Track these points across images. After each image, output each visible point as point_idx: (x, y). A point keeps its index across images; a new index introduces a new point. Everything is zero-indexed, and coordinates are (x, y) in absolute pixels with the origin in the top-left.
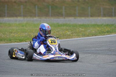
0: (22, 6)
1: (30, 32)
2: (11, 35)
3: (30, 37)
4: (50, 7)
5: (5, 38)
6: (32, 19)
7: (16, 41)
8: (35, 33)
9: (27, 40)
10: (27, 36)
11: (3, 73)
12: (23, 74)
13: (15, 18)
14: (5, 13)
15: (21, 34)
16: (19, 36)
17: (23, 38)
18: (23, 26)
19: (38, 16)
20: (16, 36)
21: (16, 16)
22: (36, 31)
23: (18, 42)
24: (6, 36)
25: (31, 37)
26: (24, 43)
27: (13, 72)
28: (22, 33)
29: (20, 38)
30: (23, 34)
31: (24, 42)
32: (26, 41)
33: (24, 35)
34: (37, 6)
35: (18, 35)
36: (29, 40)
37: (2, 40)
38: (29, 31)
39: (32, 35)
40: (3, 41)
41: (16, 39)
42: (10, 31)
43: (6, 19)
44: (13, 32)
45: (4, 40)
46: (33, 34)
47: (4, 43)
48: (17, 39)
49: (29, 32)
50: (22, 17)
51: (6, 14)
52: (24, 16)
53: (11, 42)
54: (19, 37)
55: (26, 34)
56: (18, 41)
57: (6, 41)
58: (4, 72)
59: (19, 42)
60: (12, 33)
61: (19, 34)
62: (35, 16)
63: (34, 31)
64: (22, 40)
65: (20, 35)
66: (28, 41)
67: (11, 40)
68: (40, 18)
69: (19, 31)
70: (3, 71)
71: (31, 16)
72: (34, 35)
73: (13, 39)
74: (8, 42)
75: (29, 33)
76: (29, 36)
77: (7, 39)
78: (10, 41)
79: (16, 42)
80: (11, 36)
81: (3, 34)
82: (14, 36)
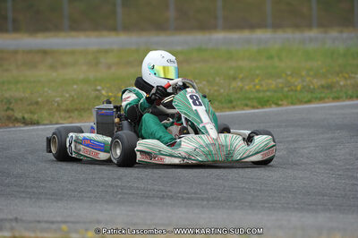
1: (291, 75)
2: (234, 85)
3: (292, 90)
5: (216, 94)
6: (298, 35)
7: (249, 103)
8: (308, 79)
9: (282, 100)
10: (282, 88)
11: (205, 202)
12: (266, 205)
13: (246, 34)
14: (216, 18)
15: (262, 82)
16: (257, 87)
17: (268, 94)
18: (270, 57)
19: (320, 25)
20: (247, 87)
21: (252, 27)
22: (311, 73)
23: (254, 107)
24: (216, 88)
25: (296, 91)
26: (274, 109)
27: (235, 201)
28: (266, 81)
29: (261, 95)
30: (270, 81)
31: (273, 106)
32: (280, 103)
33: (273, 83)
35: (255, 85)
36: (289, 99)
38: (289, 73)
39: (296, 86)
41: (250, 99)
42: (232, 72)
43: (219, 36)
44: (241, 76)
46: (300, 80)
48: (252, 96)
49: (288, 76)
50: (270, 30)
51: (220, 22)
52: (276, 26)
53: (234, 108)
54: (258, 91)
55: (280, 80)
56: (255, 104)
57: (217, 103)
58: (208, 200)
59: (258, 108)
60: (234, 79)
61: (257, 81)
62: (310, 26)
63: (304, 73)
64: (268, 101)
65: (261, 85)
66: (285, 102)
67: (231, 102)
68: (325, 32)
69: (258, 72)
70: (205, 196)
71: (297, 26)
72: (305, 84)
73: (239, 98)
74: (223, 108)
75: (289, 78)
76: (286, 89)
77: (219, 98)
78: (230, 105)
79: (247, 105)
80: (232, 87)
81: (208, 81)
82: (241, 89)
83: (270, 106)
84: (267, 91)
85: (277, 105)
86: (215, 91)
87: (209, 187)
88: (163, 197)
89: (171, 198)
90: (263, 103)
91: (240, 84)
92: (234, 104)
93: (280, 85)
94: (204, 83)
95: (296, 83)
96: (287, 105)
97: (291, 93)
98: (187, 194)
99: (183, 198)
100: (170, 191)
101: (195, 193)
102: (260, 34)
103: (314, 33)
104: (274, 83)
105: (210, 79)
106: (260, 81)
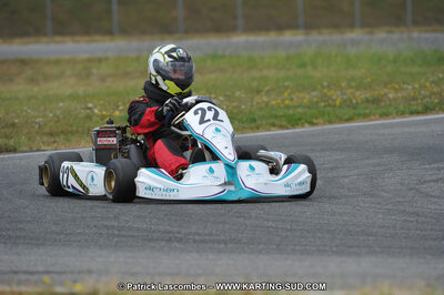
1: (328, 86)
2: (257, 99)
3: (329, 105)
5: (235, 111)
6: (336, 37)
7: (277, 122)
8: (350, 91)
9: (317, 118)
10: (317, 102)
11: (223, 246)
12: (298, 248)
13: (272, 37)
14: (235, 17)
15: (293, 96)
16: (287, 102)
17: (300, 110)
18: (303, 65)
19: (364, 25)
20: (274, 103)
21: (280, 28)
22: (353, 84)
23: (282, 127)
24: (235, 104)
25: (335, 106)
26: (308, 129)
27: (259, 244)
28: (297, 94)
29: (291, 112)
30: (302, 95)
31: (306, 125)
32: (315, 121)
33: (306, 98)
35: (283, 100)
36: (326, 117)
38: (325, 84)
39: (334, 100)
41: (276, 117)
42: (255, 84)
43: (239, 39)
44: (267, 88)
46: (339, 93)
48: (280, 114)
49: (324, 87)
50: (302, 31)
51: (240, 22)
52: (309, 27)
53: (257, 128)
54: (287, 107)
55: (314, 93)
56: (284, 123)
58: (226, 243)
59: (288, 128)
60: (259, 92)
61: (286, 94)
62: (352, 26)
63: (343, 85)
64: (300, 119)
65: (292, 99)
66: (321, 121)
67: (254, 120)
68: (371, 33)
69: (286, 84)
70: (222, 237)
71: (336, 27)
72: (345, 97)
73: (264, 116)
74: (244, 128)
75: (325, 91)
76: (323, 104)
77: (240, 117)
78: (253, 125)
79: (274, 125)
80: (255, 102)
81: (225, 96)
82: (267, 104)
83: (303, 126)
84: (299, 106)
85: (312, 124)
87: (227, 226)
88: (170, 240)
89: (180, 240)
90: (294, 122)
91: (265, 99)
92: (259, 122)
93: (315, 99)
94: (221, 98)
95: (334, 97)
96: (323, 124)
97: (328, 109)
98: (198, 234)
99: (195, 241)
100: (179, 233)
101: (210, 235)
102: (288, 36)
103: (356, 34)
104: (308, 97)
105: (228, 93)
106: (289, 94)
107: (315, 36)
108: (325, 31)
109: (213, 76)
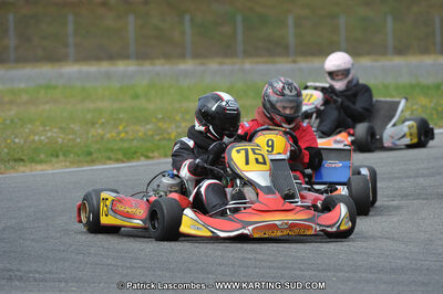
0: (131, 18)
1: (163, 118)
2: (93, 132)
3: (164, 139)
4: (239, 18)
5: (70, 144)
7: (112, 156)
8: (183, 124)
9: (153, 152)
10: (152, 136)
11: (63, 284)
13: (105, 67)
14: (66, 46)
15: (127, 129)
16: (122, 135)
17: (135, 143)
18: (136, 97)
19: (196, 56)
20: (109, 136)
21: (111, 58)
23: (118, 161)
24: (71, 137)
25: (170, 139)
26: (143, 162)
27: (100, 282)
28: (132, 127)
29: (126, 145)
30: (137, 128)
31: (142, 158)
32: (151, 155)
33: (141, 130)
34: (187, 18)
36: (162, 151)
37: (57, 156)
38: (160, 116)
39: (169, 134)
40: (61, 158)
41: (112, 150)
42: (89, 116)
43: (71, 69)
44: (100, 122)
45: (64, 155)
46: (173, 126)
47: (66, 167)
48: (116, 147)
49: (159, 120)
50: (133, 62)
51: (71, 50)
52: (142, 56)
53: (93, 162)
54: (122, 140)
55: (149, 127)
56: (120, 157)
57: (72, 156)
58: (66, 282)
59: (123, 162)
60: (93, 124)
61: (121, 128)
62: (182, 56)
63: (178, 118)
64: (135, 153)
65: (127, 133)
66: (156, 154)
67: (90, 154)
68: (202, 64)
69: (121, 116)
70: (63, 276)
71: (167, 57)
72: (180, 130)
73: (99, 150)
74: (79, 161)
75: (161, 124)
76: (158, 138)
77: (75, 150)
78: (88, 159)
79: (110, 159)
80: (90, 135)
81: (61, 128)
82: (102, 138)
83: (138, 159)
84: (132, 140)
85: (147, 157)
86: (69, 140)
87: (67, 264)
88: (10, 279)
89: (20, 279)
90: (129, 155)
91: (100, 131)
92: (95, 156)
93: (150, 133)
95: (170, 130)
96: (159, 158)
97: (165, 142)
98: (39, 272)
99: (35, 280)
100: (18, 270)
101: (50, 272)
102: (122, 67)
103: (188, 65)
104: (142, 129)
105: (63, 125)
106: (124, 127)
107: (147, 66)
108: (157, 62)
109: (47, 107)
